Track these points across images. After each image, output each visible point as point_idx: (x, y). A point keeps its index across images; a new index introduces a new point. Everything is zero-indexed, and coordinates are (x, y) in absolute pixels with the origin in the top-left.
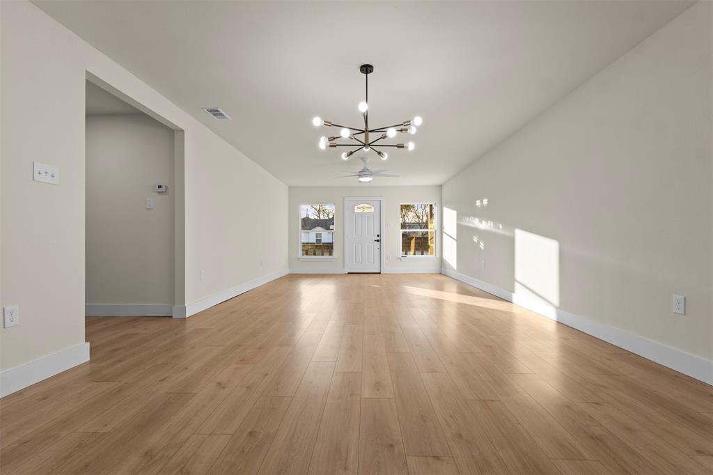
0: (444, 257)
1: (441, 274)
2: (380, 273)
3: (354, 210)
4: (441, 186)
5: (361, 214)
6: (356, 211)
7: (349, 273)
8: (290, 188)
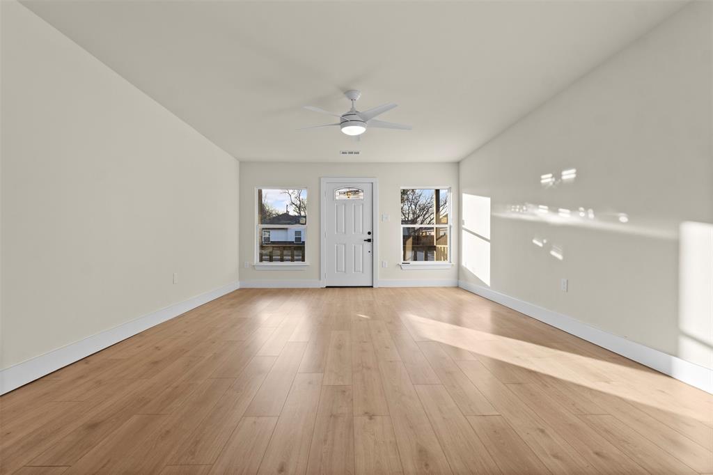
0: (463, 264)
1: (458, 287)
2: (372, 287)
3: (334, 196)
4: (458, 163)
5: (344, 203)
6: (337, 198)
7: (327, 287)
8: (243, 164)
